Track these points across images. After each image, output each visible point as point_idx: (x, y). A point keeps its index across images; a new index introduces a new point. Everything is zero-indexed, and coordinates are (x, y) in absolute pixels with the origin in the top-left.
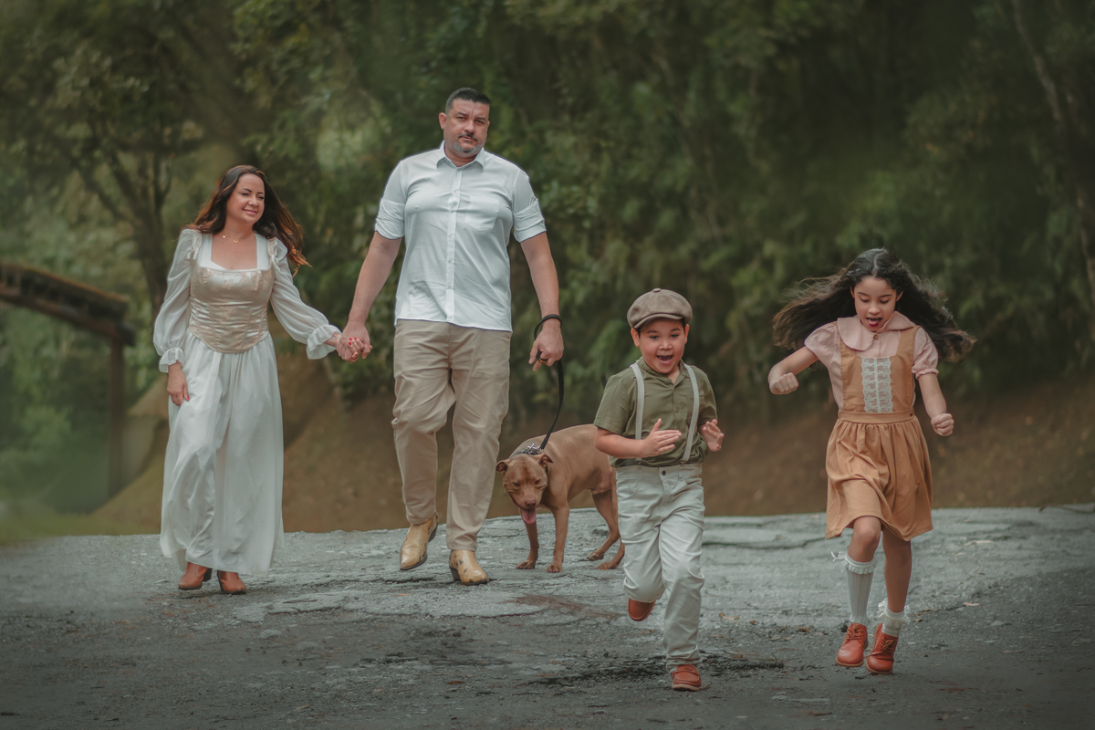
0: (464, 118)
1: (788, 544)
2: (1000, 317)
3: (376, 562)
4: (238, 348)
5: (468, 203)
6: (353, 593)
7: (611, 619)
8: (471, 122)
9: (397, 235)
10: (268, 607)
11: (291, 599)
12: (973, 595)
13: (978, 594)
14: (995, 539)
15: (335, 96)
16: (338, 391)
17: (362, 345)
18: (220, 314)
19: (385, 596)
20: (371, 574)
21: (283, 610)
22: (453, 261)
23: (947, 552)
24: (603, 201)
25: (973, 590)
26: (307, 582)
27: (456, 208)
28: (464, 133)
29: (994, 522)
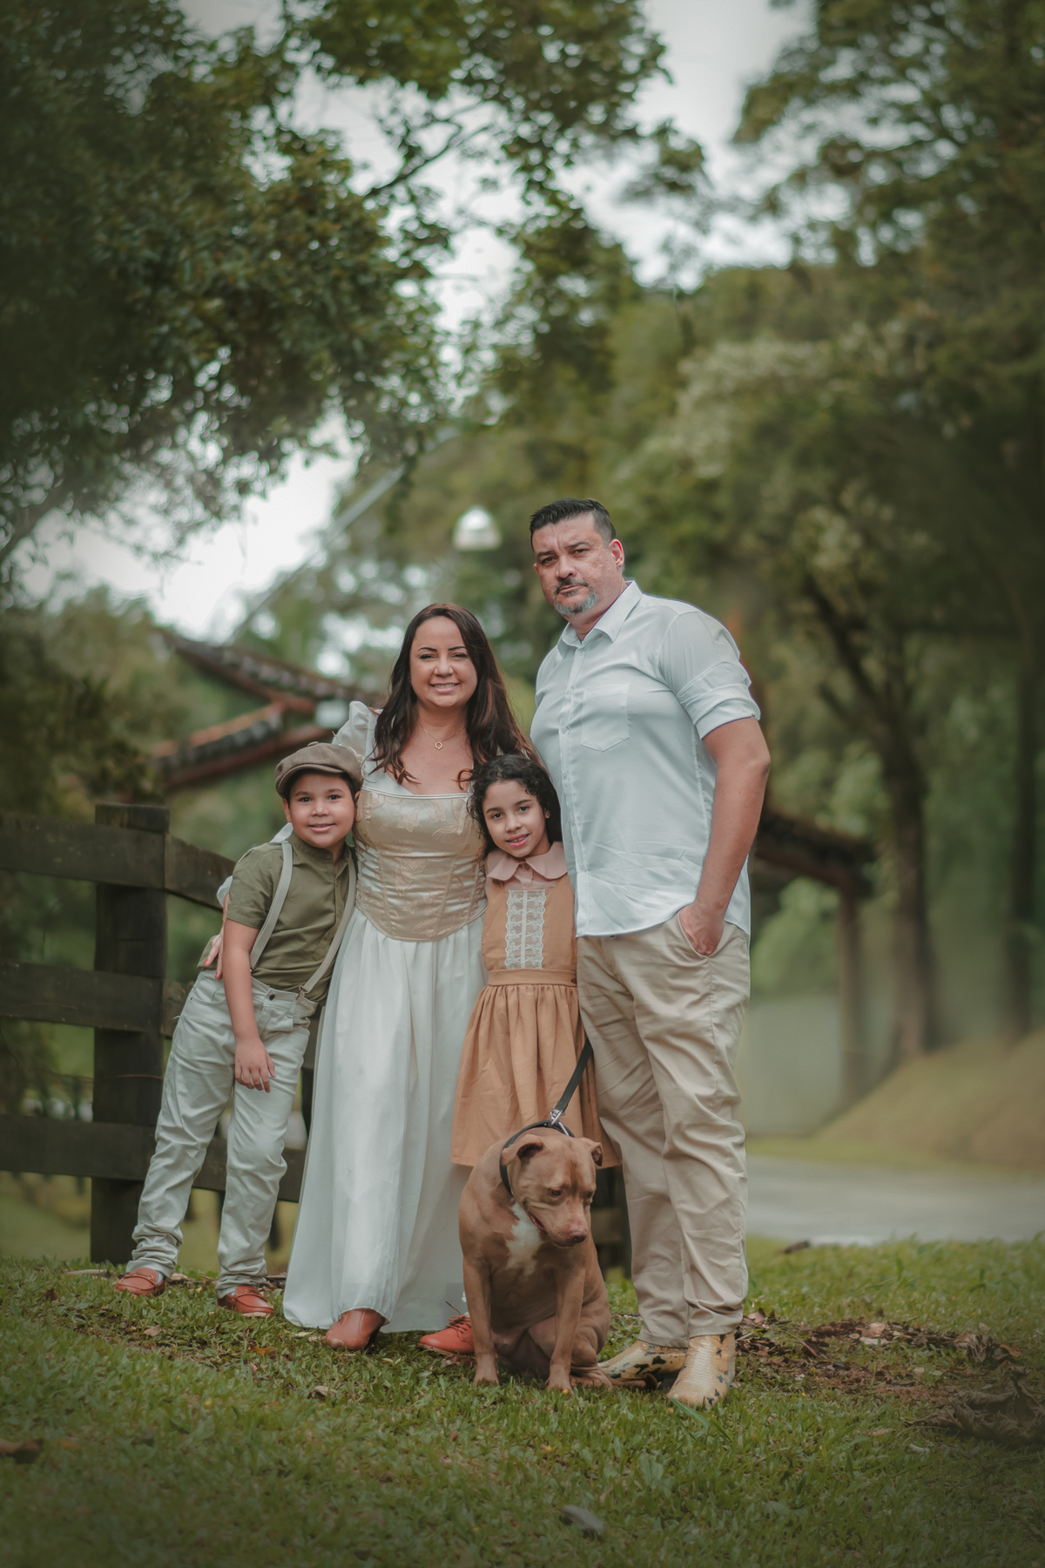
5: (581, 706)
27: (568, 722)
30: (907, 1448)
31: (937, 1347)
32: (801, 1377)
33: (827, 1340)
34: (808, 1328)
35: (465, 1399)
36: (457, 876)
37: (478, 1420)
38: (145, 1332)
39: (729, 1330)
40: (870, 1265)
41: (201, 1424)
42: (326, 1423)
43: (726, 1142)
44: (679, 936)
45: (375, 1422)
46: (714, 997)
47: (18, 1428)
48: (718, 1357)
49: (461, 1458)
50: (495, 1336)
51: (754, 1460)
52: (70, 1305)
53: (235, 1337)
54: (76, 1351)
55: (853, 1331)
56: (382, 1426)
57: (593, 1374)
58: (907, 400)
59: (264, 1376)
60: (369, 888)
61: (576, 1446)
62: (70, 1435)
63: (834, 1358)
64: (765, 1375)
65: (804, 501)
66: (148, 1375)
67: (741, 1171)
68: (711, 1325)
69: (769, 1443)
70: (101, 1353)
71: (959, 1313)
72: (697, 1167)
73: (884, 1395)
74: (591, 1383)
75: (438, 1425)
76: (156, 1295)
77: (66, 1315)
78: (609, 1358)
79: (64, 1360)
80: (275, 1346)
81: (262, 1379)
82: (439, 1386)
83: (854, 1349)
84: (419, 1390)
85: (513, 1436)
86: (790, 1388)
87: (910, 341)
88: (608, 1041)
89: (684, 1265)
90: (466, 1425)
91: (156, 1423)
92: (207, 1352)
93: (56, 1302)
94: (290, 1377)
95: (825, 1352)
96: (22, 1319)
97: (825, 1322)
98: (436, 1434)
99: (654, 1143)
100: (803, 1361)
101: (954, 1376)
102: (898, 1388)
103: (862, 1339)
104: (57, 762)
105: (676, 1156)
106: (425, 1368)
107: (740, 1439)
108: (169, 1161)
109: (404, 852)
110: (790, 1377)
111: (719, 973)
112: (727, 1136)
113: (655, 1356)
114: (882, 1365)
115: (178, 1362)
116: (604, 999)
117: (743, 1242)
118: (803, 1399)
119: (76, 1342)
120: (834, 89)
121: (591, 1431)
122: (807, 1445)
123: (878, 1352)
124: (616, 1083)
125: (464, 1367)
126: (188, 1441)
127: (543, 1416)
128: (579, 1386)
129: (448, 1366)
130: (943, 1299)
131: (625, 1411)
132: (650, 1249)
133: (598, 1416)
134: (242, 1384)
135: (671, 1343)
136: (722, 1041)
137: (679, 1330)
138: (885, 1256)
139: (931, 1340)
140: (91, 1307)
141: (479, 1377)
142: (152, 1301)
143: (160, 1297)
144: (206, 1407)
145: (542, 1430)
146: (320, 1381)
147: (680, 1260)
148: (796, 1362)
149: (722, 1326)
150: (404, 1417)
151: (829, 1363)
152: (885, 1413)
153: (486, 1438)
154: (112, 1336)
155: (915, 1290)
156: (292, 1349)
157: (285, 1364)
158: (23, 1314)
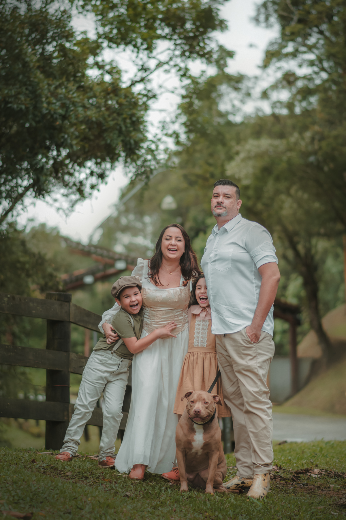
5: (216, 255)
8: (221, 197)
27: (212, 260)
30: (330, 513)
31: (337, 477)
32: (291, 488)
33: (299, 475)
34: (293, 471)
35: (178, 497)
36: (176, 315)
37: (182, 504)
38: (66, 474)
39: (268, 472)
40: (309, 449)
41: (87, 507)
42: (130, 506)
43: (264, 407)
44: (245, 336)
45: (147, 505)
46: (258, 357)
47: (24, 508)
48: (264, 481)
49: (177, 518)
50: (187, 475)
51: (278, 517)
52: (40, 465)
53: (97, 475)
54: (43, 481)
55: (308, 472)
56: (150, 507)
57: (221, 488)
58: (312, 159)
59: (108, 489)
60: (146, 322)
61: (217, 513)
62: (42, 511)
63: (302, 481)
64: (279, 488)
65: (278, 192)
66: (68, 489)
67: (270, 417)
68: (261, 470)
69: (282, 512)
70: (52, 482)
71: (343, 465)
72: (255, 416)
73: (321, 494)
74: (220, 491)
75: (169, 506)
76: (70, 461)
77: (39, 468)
78: (225, 482)
79: (39, 484)
80: (111, 478)
81: (107, 490)
82: (168, 492)
83: (309, 478)
84: (161, 494)
85: (195, 510)
86: (288, 492)
87: (313, 139)
88: (226, 373)
89: (252, 450)
90: (178, 506)
91: (72, 506)
92: (88, 481)
93: (35, 464)
94: (117, 489)
95: (299, 480)
96: (24, 470)
97: (298, 469)
98: (168, 509)
99: (241, 407)
100: (292, 483)
101: (344, 488)
102: (325, 492)
103: (312, 475)
104: (30, 280)
105: (248, 412)
106: (163, 486)
107: (273, 510)
108: (79, 417)
109: (158, 308)
110: (288, 488)
111: (260, 349)
112: (264, 405)
113: (242, 481)
114: (319, 484)
115: (79, 485)
116: (224, 358)
117: (271, 442)
118: (293, 496)
119: (43, 478)
120: (287, 55)
121: (222, 508)
122: (295, 512)
123: (317, 479)
124: (229, 388)
125: (176, 485)
126: (83, 512)
127: (205, 502)
128: (216, 492)
129: (171, 485)
130: (337, 461)
131: (232, 501)
132: (241, 444)
133: (223, 503)
134: (101, 492)
135: (247, 477)
136: (261, 372)
137: (250, 473)
138: (314, 446)
139: (335, 475)
140: (47, 465)
141: (182, 489)
142: (68, 463)
143: (71, 462)
144: (89, 501)
145: (205, 508)
146: (127, 491)
147: (250, 448)
148: (290, 483)
149: (265, 471)
150: (157, 504)
151: (301, 483)
152: (321, 501)
153: (185, 511)
154: (55, 475)
155: (327, 458)
156: (117, 480)
157: (115, 485)
158: (24, 468)
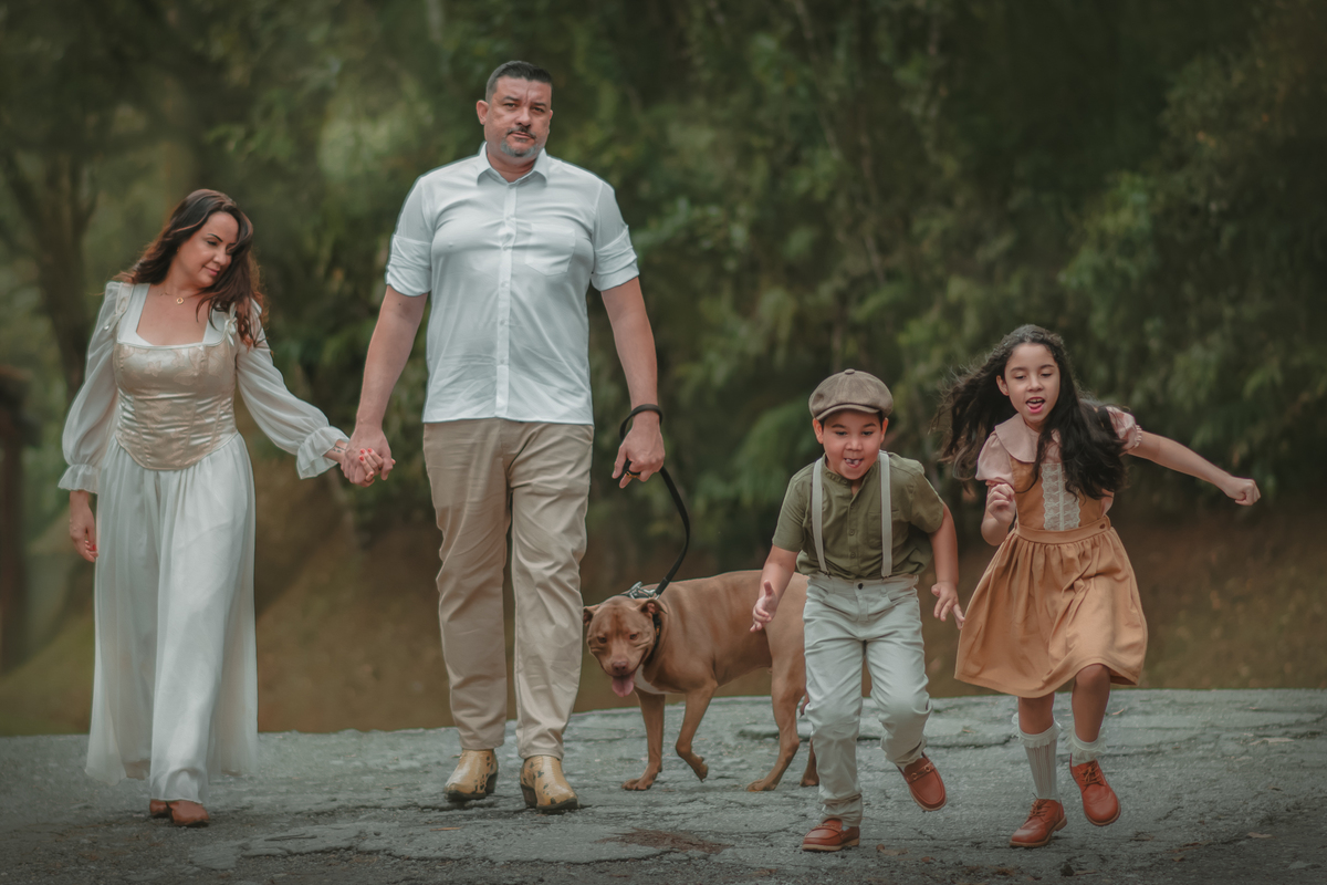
0: (515, 104)
1: (981, 742)
2: (1305, 397)
3: (408, 779)
4: (178, 462)
5: (529, 234)
6: (372, 826)
7: (710, 852)
8: (526, 110)
9: (420, 290)
10: (243, 847)
11: (278, 835)
12: (1262, 821)
13: (1270, 819)
14: (1295, 737)
15: (348, 67)
16: (350, 518)
17: (380, 460)
18: (147, 412)
19: (420, 830)
20: (398, 797)
21: (265, 851)
22: (507, 323)
23: (1223, 756)
24: (756, 229)
25: (1262, 814)
26: (301, 809)
27: (511, 244)
28: (514, 127)
29: (1295, 711)
36: (199, 414)
109: (152, 395)
